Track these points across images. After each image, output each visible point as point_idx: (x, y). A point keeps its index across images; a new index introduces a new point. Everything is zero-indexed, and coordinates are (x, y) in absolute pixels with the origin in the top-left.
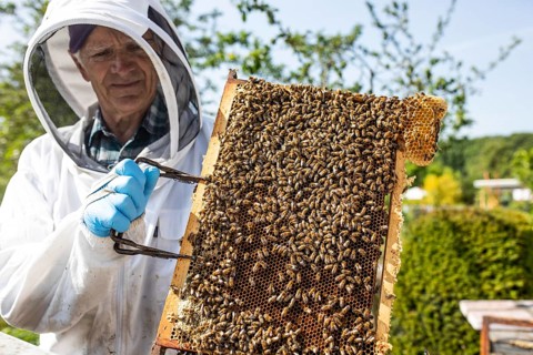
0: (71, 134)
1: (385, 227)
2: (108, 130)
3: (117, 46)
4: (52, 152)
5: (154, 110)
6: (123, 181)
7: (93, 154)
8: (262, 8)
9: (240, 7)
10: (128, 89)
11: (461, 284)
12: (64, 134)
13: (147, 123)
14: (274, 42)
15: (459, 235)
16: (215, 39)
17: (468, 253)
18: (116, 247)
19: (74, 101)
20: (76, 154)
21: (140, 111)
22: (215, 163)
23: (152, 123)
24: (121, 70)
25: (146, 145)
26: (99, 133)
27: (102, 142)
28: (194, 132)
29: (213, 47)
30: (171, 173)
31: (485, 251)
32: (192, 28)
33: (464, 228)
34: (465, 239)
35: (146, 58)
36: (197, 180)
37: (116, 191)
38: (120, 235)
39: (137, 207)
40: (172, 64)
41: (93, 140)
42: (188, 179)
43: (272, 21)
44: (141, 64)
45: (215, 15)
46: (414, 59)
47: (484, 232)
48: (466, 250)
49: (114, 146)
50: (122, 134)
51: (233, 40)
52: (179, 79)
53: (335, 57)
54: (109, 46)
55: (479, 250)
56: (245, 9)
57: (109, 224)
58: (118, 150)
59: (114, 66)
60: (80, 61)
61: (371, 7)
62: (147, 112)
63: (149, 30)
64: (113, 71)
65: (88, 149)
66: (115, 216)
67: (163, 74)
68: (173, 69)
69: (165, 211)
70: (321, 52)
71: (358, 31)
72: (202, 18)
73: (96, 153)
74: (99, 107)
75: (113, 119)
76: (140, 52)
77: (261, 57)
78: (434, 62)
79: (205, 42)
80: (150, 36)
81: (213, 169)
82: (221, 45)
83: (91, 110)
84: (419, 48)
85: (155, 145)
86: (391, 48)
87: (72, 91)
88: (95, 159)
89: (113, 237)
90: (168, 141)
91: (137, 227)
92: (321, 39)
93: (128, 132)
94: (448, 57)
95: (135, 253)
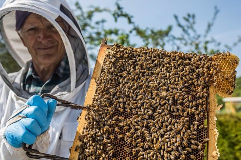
0: (16, 77)
1: (207, 140)
2: (36, 75)
3: (41, 27)
4: (3, 88)
5: (63, 64)
6: (31, 109)
7: (27, 89)
8: (125, 16)
9: (114, 15)
10: (47, 51)
11: (225, 153)
12: (11, 77)
13: (59, 71)
14: (131, 32)
15: (223, 128)
16: (103, 33)
17: (228, 137)
18: (28, 154)
19: (19, 58)
20: (17, 89)
21: (54, 64)
22: (93, 97)
23: (62, 71)
24: (43, 40)
25: (57, 84)
26: (30, 77)
27: (33, 82)
28: (85, 77)
29: (102, 37)
30: (65, 104)
31: (237, 136)
32: (93, 28)
33: (226, 124)
34: (227, 130)
35: (56, 33)
36: (82, 108)
37: (27, 117)
38: (30, 146)
39: (41, 127)
40: (72, 37)
41: (27, 81)
42: (76, 108)
43: (130, 22)
44: (55, 37)
45: (103, 21)
46: (197, 42)
47: (236, 126)
48: (227, 135)
49: (39, 84)
50: (44, 77)
51: (111, 33)
52: (76, 45)
53: (159, 41)
54: (36, 25)
55: (233, 135)
56: (116, 16)
57: (20, 140)
58: (41, 87)
59: (39, 38)
60: (21, 35)
61: (176, 17)
62: (59, 65)
63: (59, 17)
64: (39, 40)
65: (24, 86)
66: (25, 134)
67: (66, 42)
68: (72, 40)
69: (67, 124)
70: (153, 39)
71: (170, 28)
72: (98, 23)
73: (29, 88)
74: (32, 62)
75: (39, 69)
76: (53, 30)
77: (124, 39)
78: (207, 43)
79: (99, 34)
80: (60, 20)
81: (92, 101)
82: (106, 36)
83: (28, 63)
84: (199, 37)
85: (62, 84)
86: (186, 37)
87: (18, 53)
88: (28, 92)
89: (24, 148)
90: (70, 83)
91: (44, 138)
92: (152, 32)
93: (48, 76)
94: (213, 41)
95: (40, 158)
